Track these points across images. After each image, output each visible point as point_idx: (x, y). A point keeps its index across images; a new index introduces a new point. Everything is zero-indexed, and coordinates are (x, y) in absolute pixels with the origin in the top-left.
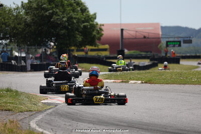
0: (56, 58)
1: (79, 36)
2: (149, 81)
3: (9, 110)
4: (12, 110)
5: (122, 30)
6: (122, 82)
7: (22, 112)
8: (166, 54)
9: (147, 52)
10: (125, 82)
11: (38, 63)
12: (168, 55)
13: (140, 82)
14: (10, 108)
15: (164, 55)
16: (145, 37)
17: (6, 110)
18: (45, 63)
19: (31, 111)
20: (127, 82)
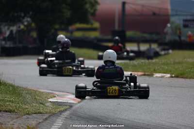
0: (35, 39)
1: (66, 11)
2: (181, 75)
3: (10, 111)
4: (14, 111)
5: (124, 4)
6: (144, 75)
7: (28, 114)
8: (180, 37)
9: (151, 33)
10: (148, 75)
11: (12, 46)
12: (183, 38)
13: (169, 75)
14: (11, 108)
15: (177, 38)
16: (154, 14)
17: (7, 111)
18: (21, 45)
19: (41, 113)
20: (151, 75)
